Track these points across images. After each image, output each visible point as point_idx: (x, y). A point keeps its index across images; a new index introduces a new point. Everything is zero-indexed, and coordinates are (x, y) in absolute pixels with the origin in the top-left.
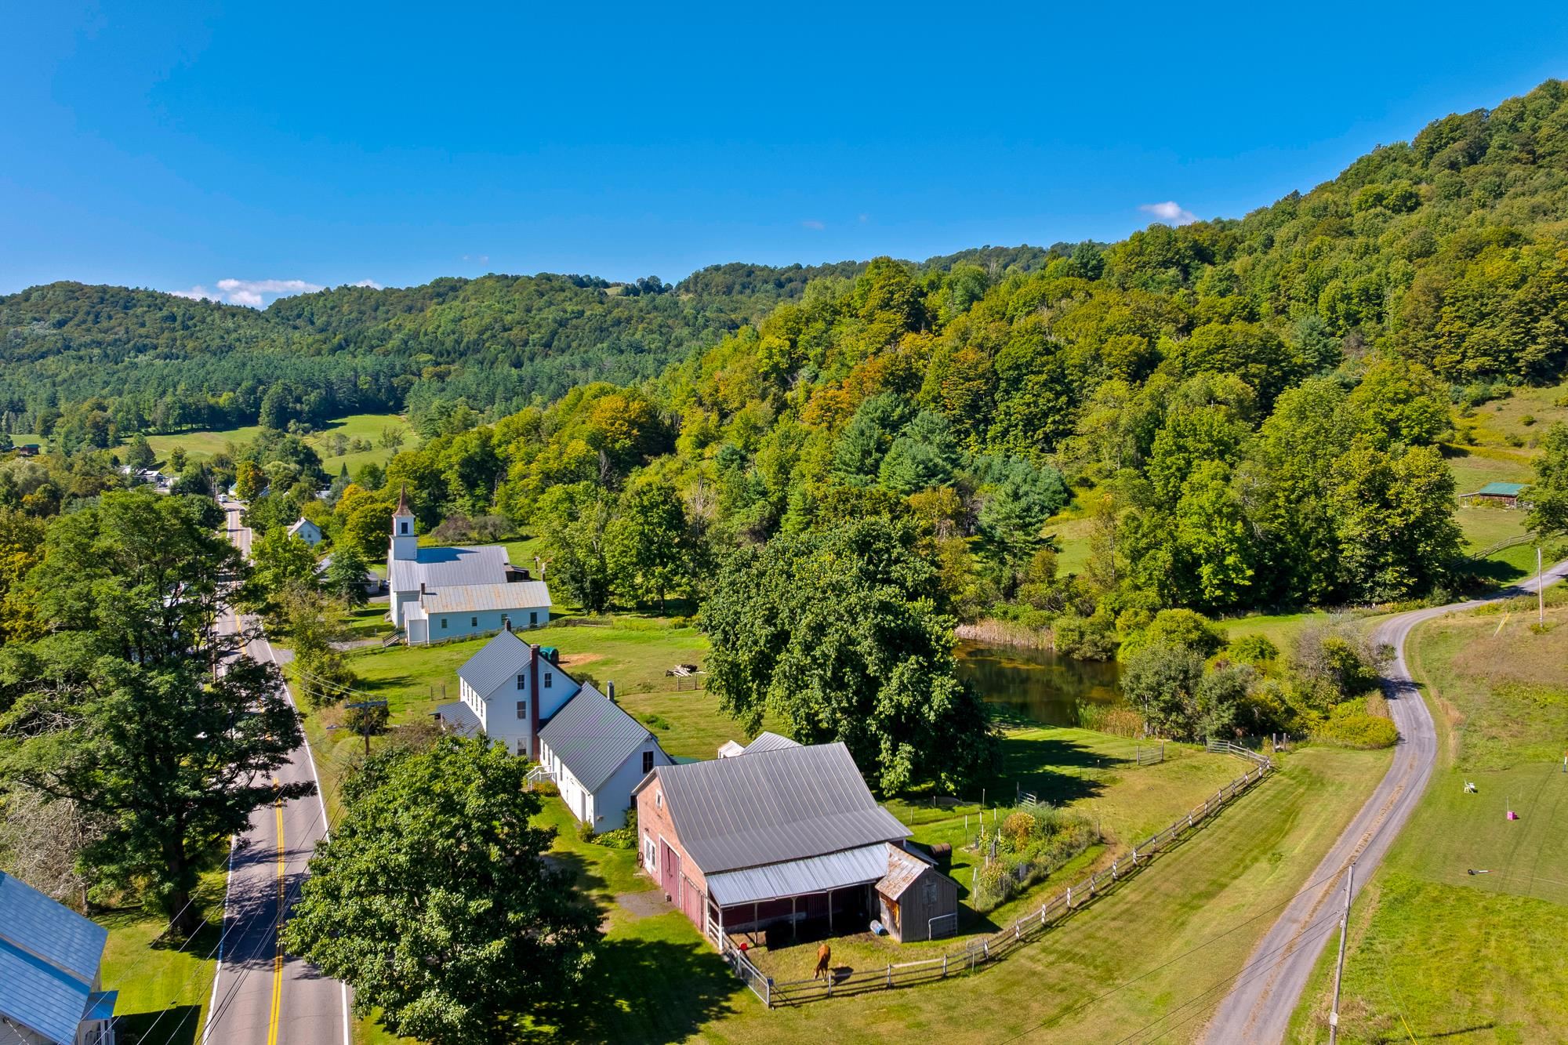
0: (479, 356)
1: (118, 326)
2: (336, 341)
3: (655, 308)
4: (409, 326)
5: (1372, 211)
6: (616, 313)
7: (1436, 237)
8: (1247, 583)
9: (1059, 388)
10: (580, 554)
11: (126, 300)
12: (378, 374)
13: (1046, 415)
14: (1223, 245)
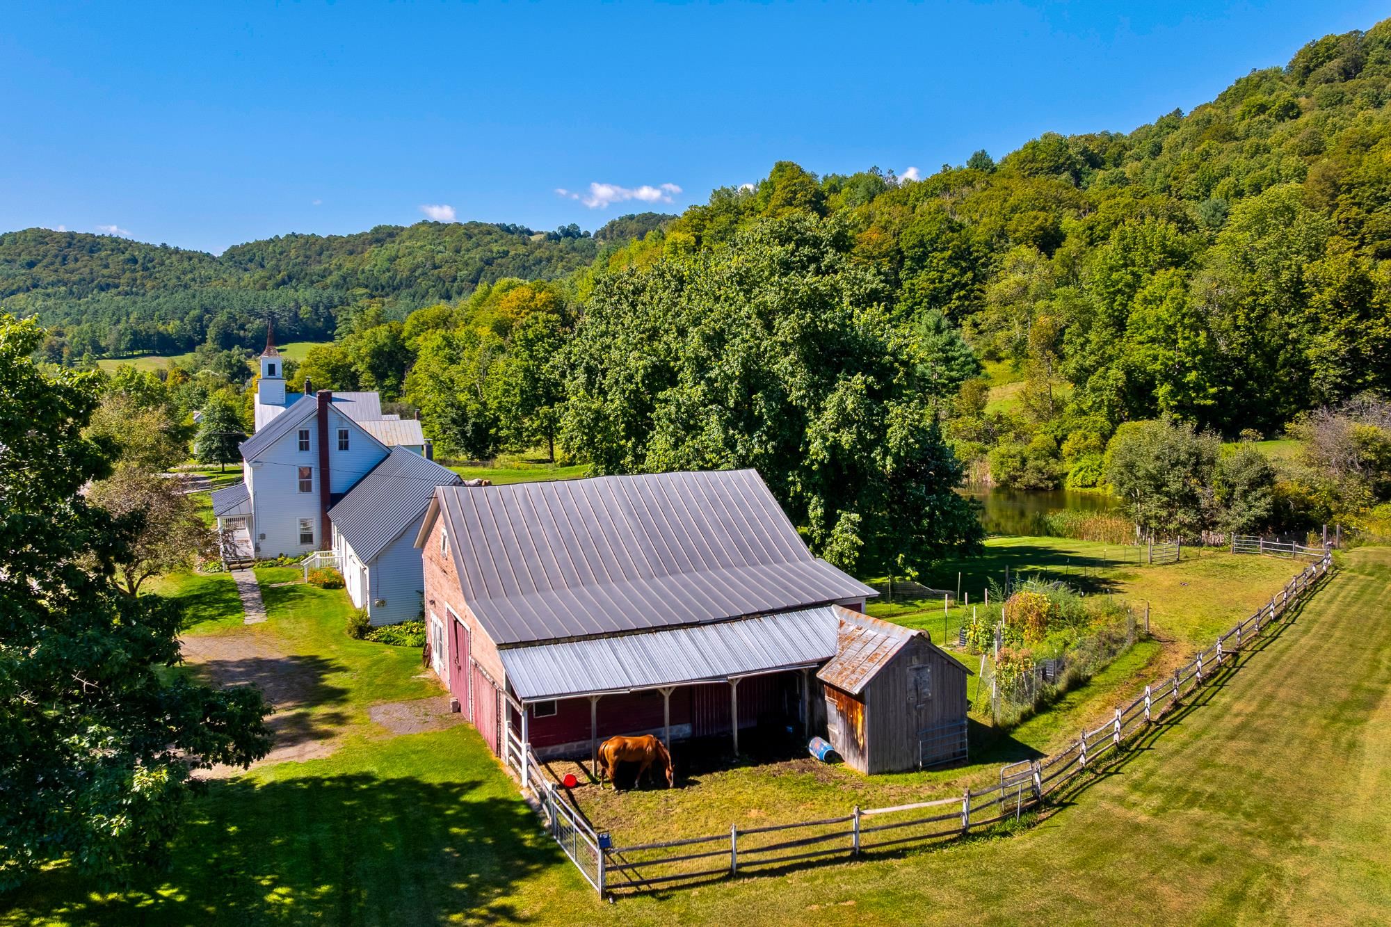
0: (411, 291)
1: (83, 266)
2: (279, 277)
3: (574, 249)
4: (348, 265)
5: (1257, 119)
6: (538, 254)
7: (1324, 137)
8: (1209, 402)
9: (964, 264)
10: (463, 397)
11: (92, 245)
12: (318, 307)
13: (950, 292)
14: (1113, 151)
